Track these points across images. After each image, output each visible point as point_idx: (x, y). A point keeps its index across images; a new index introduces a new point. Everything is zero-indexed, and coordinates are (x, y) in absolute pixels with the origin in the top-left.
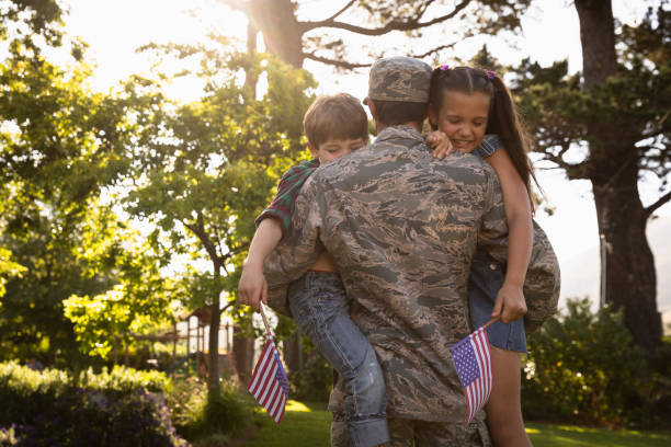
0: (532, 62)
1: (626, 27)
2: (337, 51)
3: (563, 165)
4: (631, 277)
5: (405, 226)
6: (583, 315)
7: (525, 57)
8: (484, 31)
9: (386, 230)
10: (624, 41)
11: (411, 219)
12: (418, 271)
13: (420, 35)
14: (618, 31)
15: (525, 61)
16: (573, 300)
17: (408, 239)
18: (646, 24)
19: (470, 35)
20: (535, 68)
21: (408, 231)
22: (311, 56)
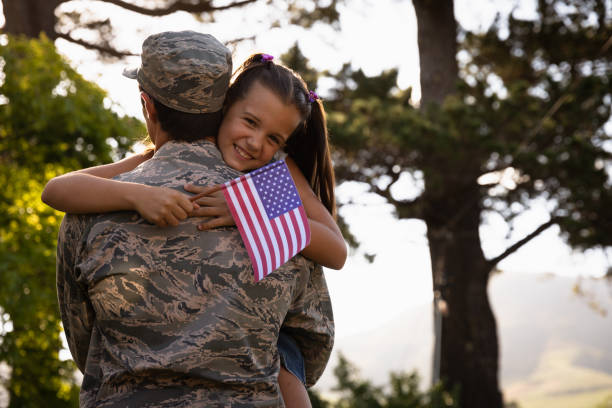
0: (355, 68)
1: (469, 35)
2: (102, 34)
3: (391, 200)
4: (469, 347)
5: (198, 271)
6: (410, 394)
7: (346, 62)
8: (295, 22)
9: (170, 276)
10: (467, 49)
11: (206, 262)
12: (202, 331)
13: (213, 21)
14: (461, 38)
15: (346, 66)
16: (398, 373)
17: (199, 289)
18: (492, 33)
19: (276, 25)
20: (358, 76)
21: (201, 279)
22: (67, 37)
